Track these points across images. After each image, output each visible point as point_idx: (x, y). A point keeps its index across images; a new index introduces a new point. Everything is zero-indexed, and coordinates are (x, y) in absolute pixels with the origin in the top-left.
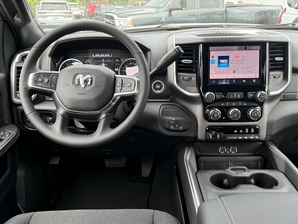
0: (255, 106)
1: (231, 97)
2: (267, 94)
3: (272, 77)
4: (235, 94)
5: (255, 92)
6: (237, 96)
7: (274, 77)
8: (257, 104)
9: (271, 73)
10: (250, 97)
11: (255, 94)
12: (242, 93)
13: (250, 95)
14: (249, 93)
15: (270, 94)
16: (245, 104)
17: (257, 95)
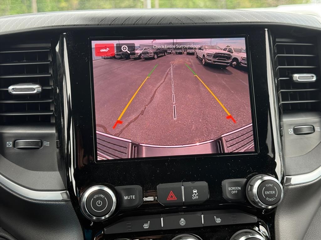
0: (251, 226)
1: (171, 198)
2: (282, 182)
3: (291, 131)
4: (183, 187)
5: (244, 180)
6: (189, 193)
7: (297, 132)
8: (255, 219)
9: (287, 120)
10: (229, 196)
11: (244, 187)
12: (204, 184)
13: (230, 189)
14: (226, 183)
15: (293, 182)
16: (218, 221)
17: (252, 186)
